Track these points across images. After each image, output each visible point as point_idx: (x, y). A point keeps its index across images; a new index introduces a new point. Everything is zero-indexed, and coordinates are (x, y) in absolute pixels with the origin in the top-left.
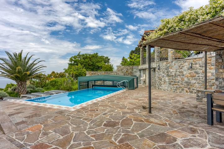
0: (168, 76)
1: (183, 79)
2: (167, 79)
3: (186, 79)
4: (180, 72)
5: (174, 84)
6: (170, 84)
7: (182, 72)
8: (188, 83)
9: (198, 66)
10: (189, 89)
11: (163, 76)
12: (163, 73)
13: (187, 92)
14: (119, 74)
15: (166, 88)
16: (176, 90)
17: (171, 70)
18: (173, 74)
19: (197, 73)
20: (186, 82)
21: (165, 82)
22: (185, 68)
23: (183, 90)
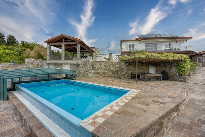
0: (93, 69)
1: (101, 71)
2: (92, 71)
3: (103, 71)
4: (100, 67)
5: (97, 74)
6: (94, 73)
7: (101, 67)
8: (104, 72)
9: (108, 65)
10: (104, 75)
11: (90, 69)
12: (90, 67)
13: (103, 76)
14: (29, 67)
15: (92, 76)
16: (98, 76)
17: (95, 66)
18: (96, 68)
19: (108, 68)
20: (103, 72)
21: (91, 72)
22: (103, 65)
23: (101, 76)
